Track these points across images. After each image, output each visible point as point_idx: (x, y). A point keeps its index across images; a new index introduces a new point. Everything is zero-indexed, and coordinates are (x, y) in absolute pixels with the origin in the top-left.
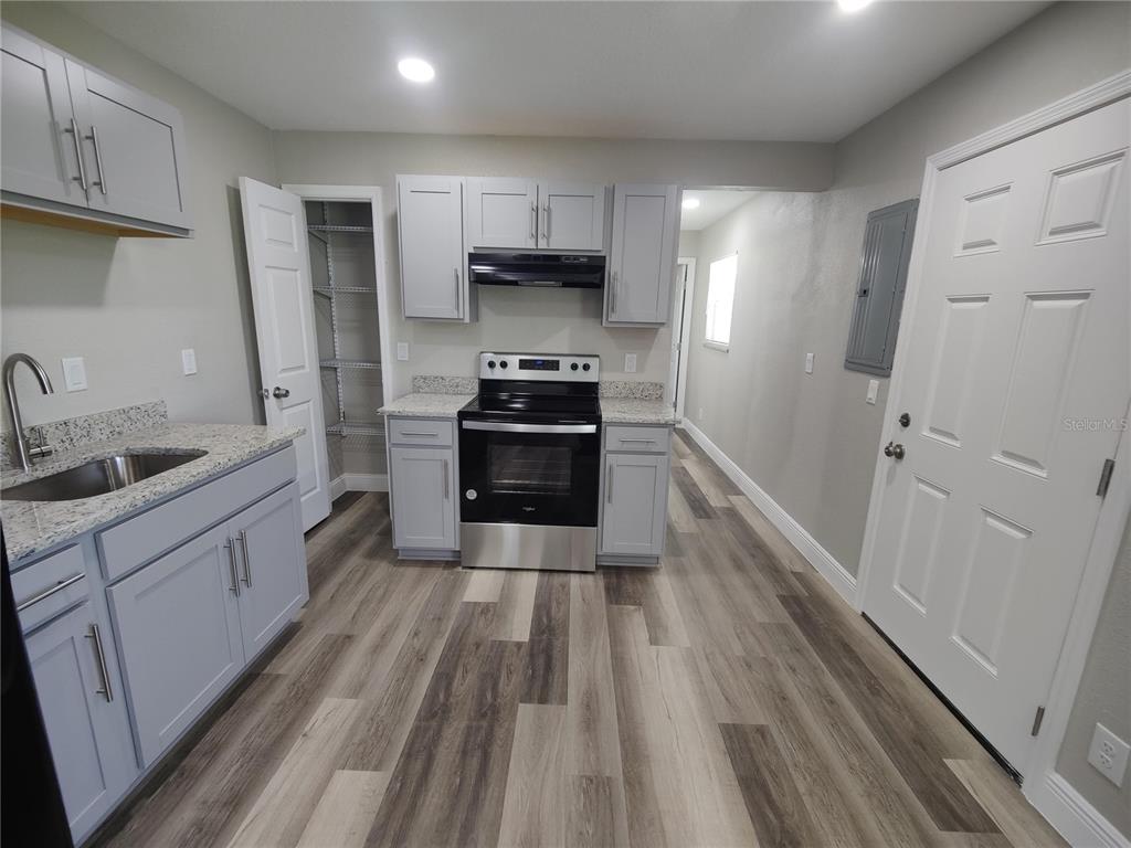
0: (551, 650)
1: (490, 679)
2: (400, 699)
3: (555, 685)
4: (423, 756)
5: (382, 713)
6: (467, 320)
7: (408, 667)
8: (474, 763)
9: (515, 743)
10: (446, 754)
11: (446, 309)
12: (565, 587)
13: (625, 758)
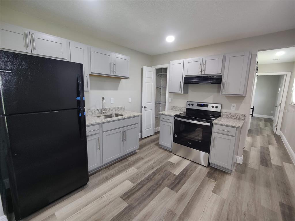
0: (182, 180)
1: (163, 179)
2: (144, 174)
3: (177, 188)
4: (141, 185)
5: (140, 174)
6: (182, 93)
7: (149, 168)
8: (149, 192)
9: (160, 194)
10: (145, 188)
11: (178, 91)
12: (196, 168)
13: (183, 212)
